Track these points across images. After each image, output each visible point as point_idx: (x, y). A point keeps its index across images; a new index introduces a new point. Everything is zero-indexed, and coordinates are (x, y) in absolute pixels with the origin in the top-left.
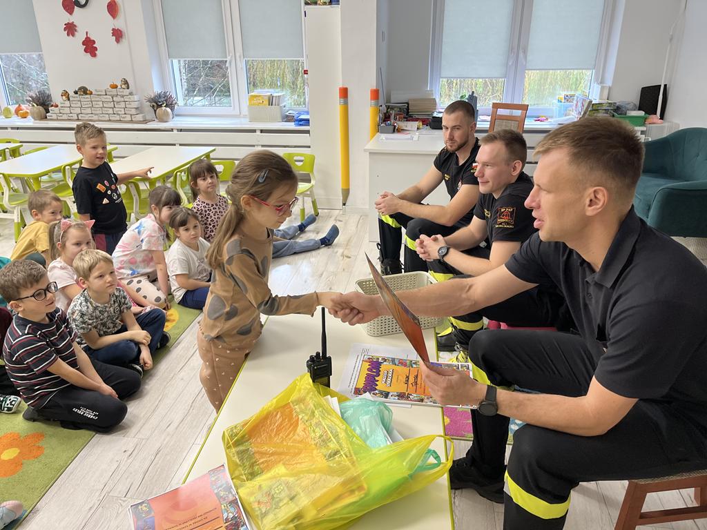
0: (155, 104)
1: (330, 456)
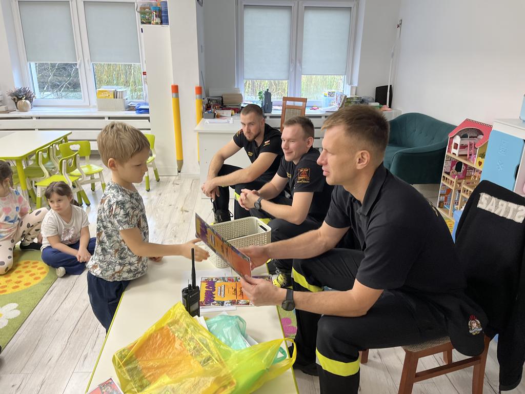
0: (16, 98)
1: (204, 362)
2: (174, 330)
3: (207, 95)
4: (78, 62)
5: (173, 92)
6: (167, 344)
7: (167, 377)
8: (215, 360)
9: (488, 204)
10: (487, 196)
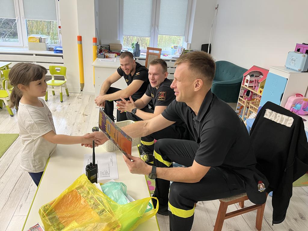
1: (100, 213)
2: (80, 192)
3: (100, 44)
4: (16, 19)
5: (78, 40)
6: (76, 201)
7: (76, 223)
8: (107, 211)
9: (270, 115)
10: (270, 111)
